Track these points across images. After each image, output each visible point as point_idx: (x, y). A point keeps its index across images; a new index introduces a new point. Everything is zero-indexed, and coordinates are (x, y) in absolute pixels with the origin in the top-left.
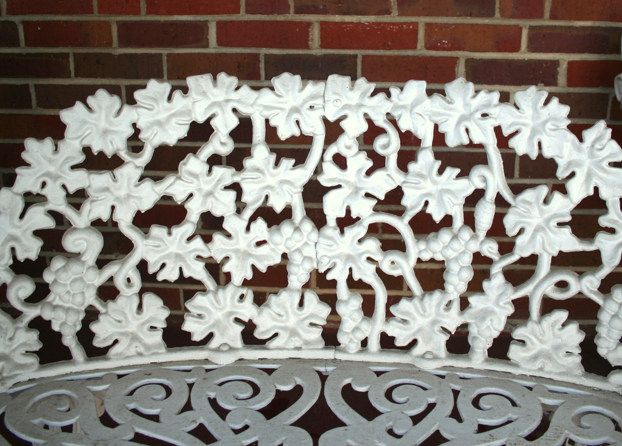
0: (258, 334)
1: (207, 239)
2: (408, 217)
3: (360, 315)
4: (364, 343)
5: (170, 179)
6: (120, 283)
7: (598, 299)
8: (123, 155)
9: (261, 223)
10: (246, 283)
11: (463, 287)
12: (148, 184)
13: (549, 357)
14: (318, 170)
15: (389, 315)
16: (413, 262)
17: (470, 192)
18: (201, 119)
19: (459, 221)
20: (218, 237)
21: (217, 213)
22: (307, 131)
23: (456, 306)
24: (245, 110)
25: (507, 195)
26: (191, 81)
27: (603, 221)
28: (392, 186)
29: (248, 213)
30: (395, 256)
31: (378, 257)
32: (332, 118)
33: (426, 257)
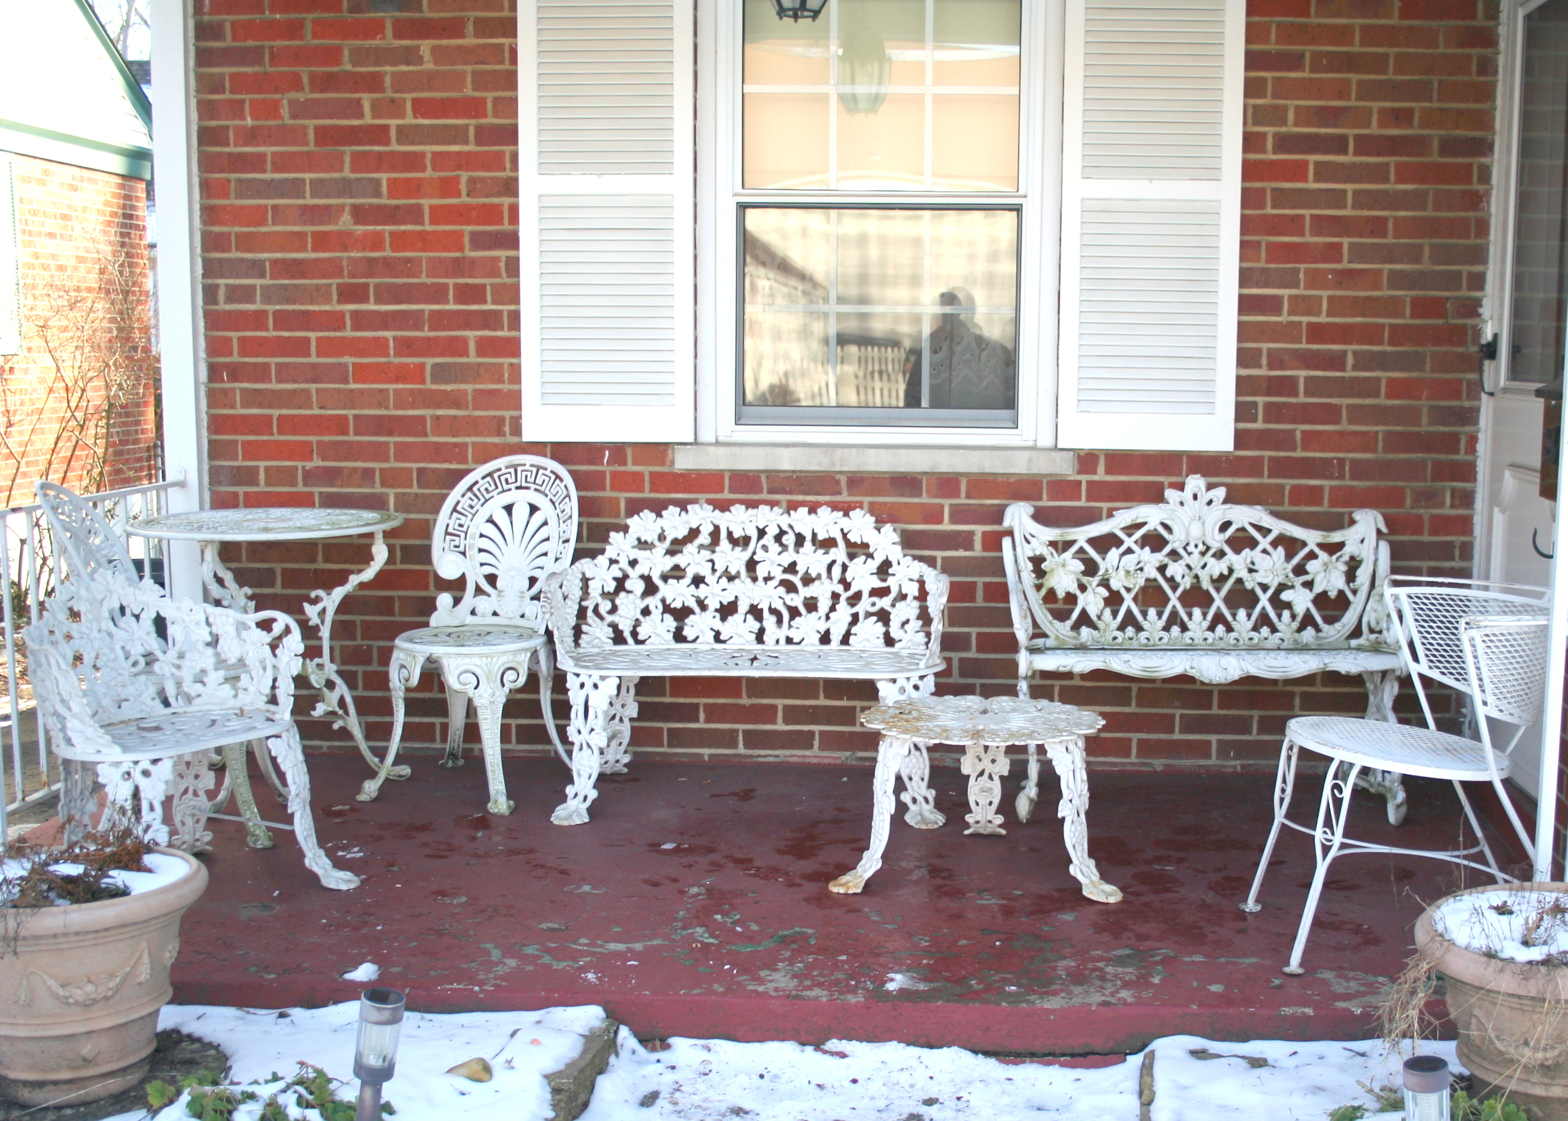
0: (722, 637)
1: (697, 587)
2: (800, 575)
3: (775, 626)
4: (777, 642)
5: (679, 556)
6: (652, 608)
7: (889, 609)
8: (656, 542)
9: (724, 580)
10: (716, 610)
11: (827, 610)
12: (668, 557)
13: (868, 640)
14: (754, 553)
15: (790, 627)
16: (802, 599)
17: (829, 561)
18: (694, 526)
19: (824, 575)
20: (702, 586)
21: (702, 574)
22: (748, 533)
23: (823, 618)
24: (716, 522)
25: (847, 562)
26: (689, 507)
27: (890, 571)
28: (791, 561)
29: (718, 574)
30: (792, 595)
31: (784, 595)
32: (761, 527)
33: (808, 596)
